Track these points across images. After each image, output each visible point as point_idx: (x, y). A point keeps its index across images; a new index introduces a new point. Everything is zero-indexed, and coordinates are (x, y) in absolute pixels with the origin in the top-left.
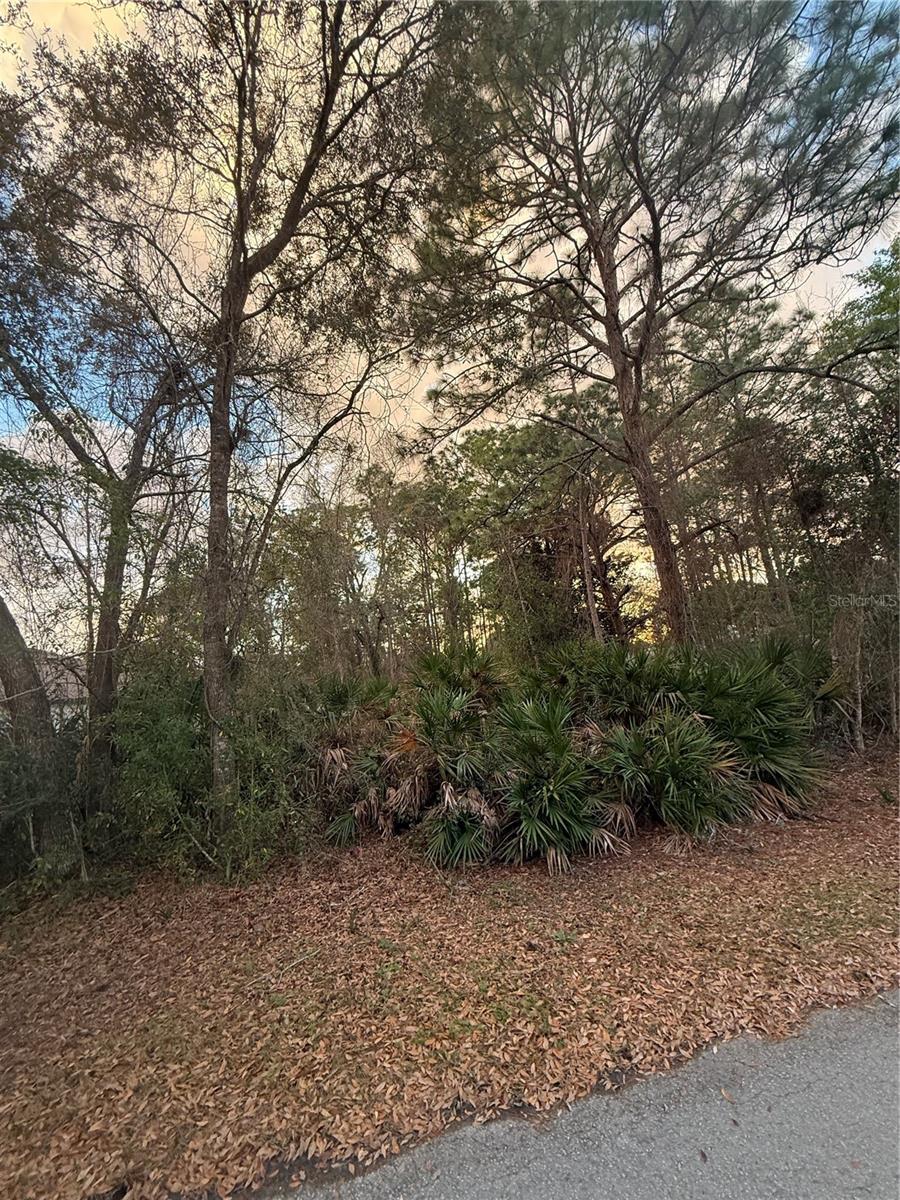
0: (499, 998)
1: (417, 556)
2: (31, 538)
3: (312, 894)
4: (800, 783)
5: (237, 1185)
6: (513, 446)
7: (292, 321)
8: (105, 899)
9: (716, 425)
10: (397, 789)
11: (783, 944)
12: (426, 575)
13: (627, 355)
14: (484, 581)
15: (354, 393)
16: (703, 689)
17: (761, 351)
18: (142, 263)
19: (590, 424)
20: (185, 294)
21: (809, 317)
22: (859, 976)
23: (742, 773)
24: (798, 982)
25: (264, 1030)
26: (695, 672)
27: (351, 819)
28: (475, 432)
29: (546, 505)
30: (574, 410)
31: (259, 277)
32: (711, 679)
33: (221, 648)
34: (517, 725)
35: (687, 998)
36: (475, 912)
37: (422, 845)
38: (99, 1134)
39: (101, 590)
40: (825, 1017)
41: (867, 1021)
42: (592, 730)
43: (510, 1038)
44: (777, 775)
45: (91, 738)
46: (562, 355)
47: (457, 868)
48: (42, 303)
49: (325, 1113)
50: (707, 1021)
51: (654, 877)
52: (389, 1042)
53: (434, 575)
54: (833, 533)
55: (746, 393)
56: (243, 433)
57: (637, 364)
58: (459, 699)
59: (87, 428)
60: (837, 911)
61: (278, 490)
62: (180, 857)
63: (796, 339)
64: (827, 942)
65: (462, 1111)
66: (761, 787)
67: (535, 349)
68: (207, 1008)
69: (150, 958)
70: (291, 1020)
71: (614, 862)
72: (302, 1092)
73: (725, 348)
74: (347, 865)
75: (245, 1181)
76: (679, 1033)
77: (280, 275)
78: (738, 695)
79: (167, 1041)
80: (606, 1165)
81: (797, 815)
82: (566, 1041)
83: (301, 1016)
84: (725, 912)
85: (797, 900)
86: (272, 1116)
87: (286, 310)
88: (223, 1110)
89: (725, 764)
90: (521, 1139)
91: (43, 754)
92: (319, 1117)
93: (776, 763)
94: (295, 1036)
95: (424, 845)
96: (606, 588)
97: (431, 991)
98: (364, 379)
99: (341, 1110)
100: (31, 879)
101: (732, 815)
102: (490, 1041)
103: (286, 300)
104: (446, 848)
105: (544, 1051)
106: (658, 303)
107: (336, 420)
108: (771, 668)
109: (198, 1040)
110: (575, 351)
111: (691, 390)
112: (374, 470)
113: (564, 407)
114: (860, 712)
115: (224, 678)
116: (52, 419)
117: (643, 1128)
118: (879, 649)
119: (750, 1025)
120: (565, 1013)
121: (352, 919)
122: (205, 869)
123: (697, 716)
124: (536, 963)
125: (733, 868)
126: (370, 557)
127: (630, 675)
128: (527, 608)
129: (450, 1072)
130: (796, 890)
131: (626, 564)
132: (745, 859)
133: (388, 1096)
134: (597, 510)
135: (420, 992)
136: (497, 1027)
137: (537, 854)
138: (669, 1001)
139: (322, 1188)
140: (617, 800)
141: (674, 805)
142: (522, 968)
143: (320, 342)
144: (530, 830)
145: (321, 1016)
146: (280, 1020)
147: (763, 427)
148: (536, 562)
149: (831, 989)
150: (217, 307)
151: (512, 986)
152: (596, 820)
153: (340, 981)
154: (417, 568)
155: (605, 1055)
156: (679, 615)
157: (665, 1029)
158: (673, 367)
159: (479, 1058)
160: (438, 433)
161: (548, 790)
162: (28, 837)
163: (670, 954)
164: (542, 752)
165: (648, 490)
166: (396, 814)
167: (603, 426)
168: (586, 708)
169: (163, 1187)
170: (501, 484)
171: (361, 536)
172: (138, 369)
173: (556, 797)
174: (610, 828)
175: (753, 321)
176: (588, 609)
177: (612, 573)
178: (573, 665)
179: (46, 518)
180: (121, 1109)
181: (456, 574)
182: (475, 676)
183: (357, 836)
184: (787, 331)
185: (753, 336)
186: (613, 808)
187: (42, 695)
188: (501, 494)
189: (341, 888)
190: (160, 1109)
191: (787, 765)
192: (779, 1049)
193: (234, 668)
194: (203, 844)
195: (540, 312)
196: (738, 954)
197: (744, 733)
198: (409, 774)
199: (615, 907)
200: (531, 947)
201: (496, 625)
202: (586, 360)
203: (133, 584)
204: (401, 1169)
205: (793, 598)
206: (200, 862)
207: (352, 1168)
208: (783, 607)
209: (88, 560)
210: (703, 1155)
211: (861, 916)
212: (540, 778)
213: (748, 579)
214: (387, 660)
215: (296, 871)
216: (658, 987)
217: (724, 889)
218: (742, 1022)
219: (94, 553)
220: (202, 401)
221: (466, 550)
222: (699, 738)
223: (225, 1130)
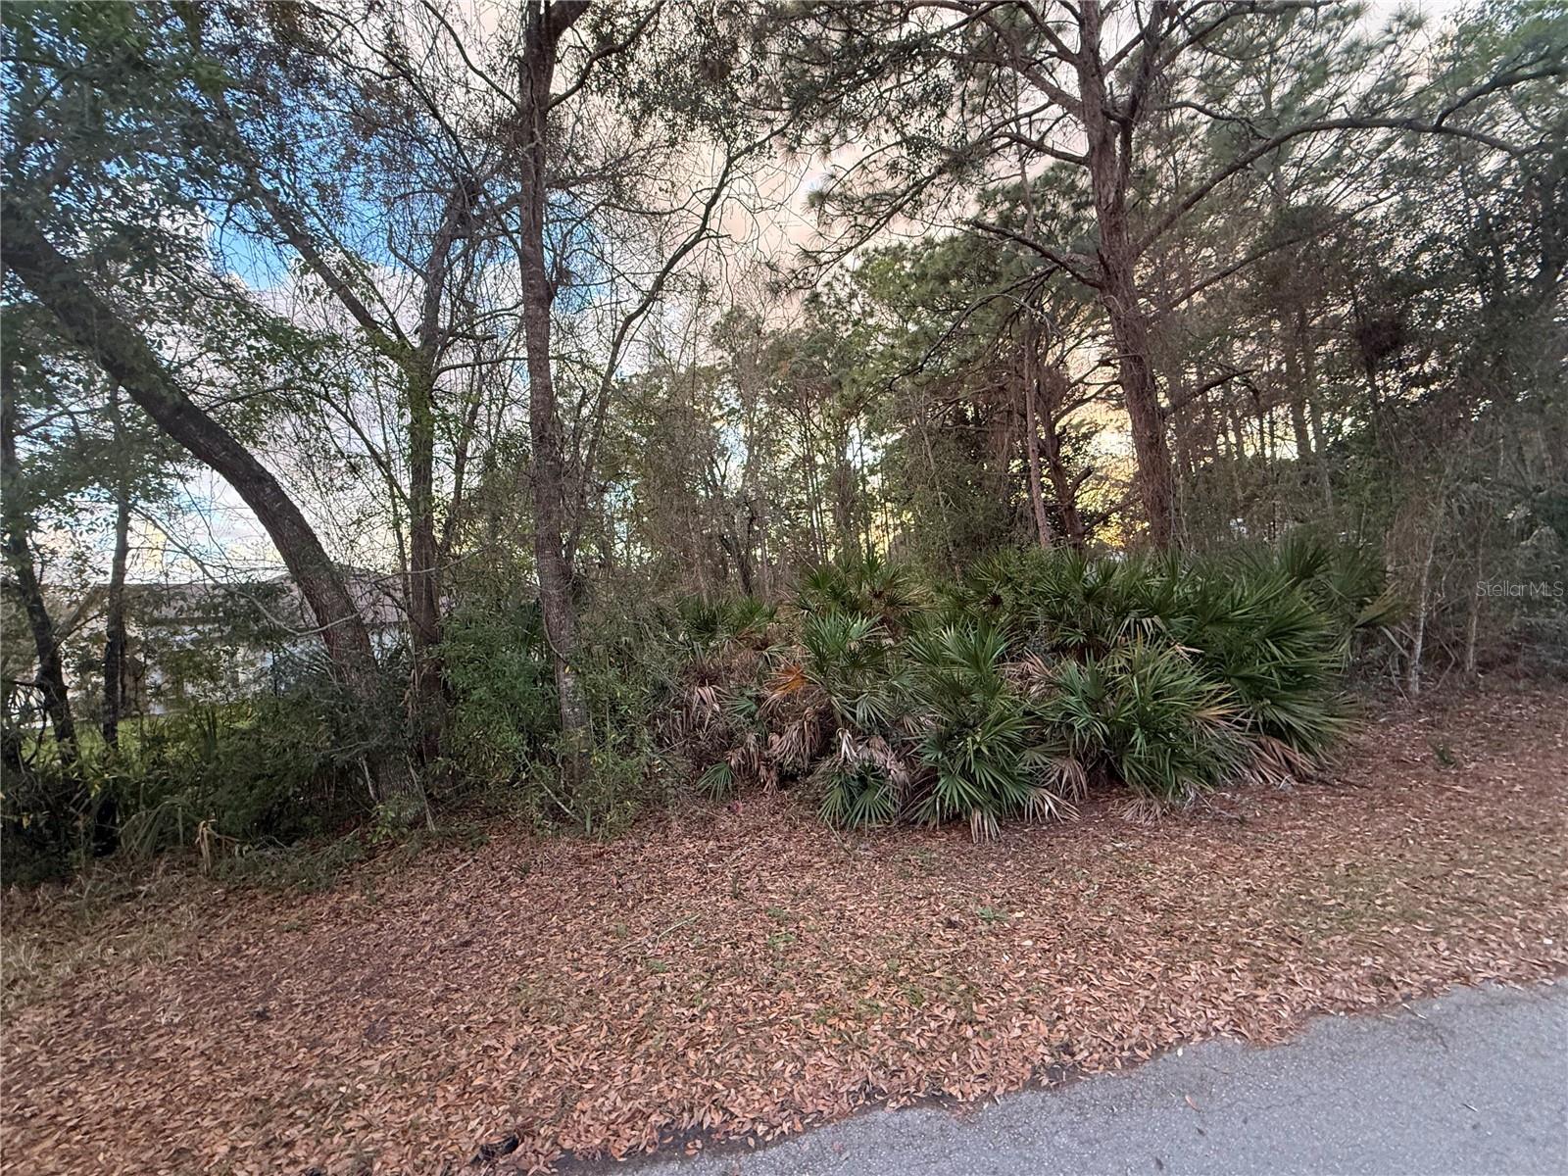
0: (912, 979)
1: (796, 434)
2: (319, 430)
3: (686, 852)
4: (1319, 736)
5: (631, 1148)
6: (930, 271)
7: (617, 100)
8: (456, 851)
9: (1241, 219)
10: (781, 736)
11: (1279, 937)
12: (808, 459)
13: (1110, 117)
14: (887, 465)
15: (709, 207)
16: (1193, 612)
17: (1327, 91)
18: (410, 32)
19: (1045, 229)
20: (471, 74)
21: (1416, 24)
22: (1377, 980)
23: (1238, 723)
24: (1295, 983)
25: (645, 997)
26: (1181, 591)
27: (727, 769)
28: (876, 250)
29: (977, 357)
30: (1022, 209)
31: (568, 33)
32: (1204, 601)
33: (559, 566)
34: (935, 659)
35: (1146, 993)
36: (881, 881)
37: (813, 802)
38: (483, 1089)
39: (407, 492)
40: (1327, 1025)
41: (1384, 1033)
42: (1035, 665)
43: (926, 1023)
44: (1289, 726)
45: (420, 671)
46: (1006, 123)
47: (858, 830)
48: (287, 102)
49: (719, 1086)
50: (1172, 1020)
51: (1109, 848)
52: (785, 1018)
53: (820, 459)
54: (1410, 382)
55: (1294, 165)
56: (564, 275)
57: (1126, 128)
58: (859, 626)
59: (365, 279)
60: (1357, 900)
61: (614, 355)
62: (534, 808)
63: (1388, 67)
64: (1339, 938)
65: (871, 1096)
66: (1263, 741)
67: (967, 116)
68: (581, 970)
69: (512, 915)
70: (674, 988)
71: (1057, 827)
72: (692, 1064)
73: (1267, 92)
74: (725, 822)
75: (638, 1145)
76: (1136, 1031)
77: (595, 28)
78: (1242, 621)
79: (541, 1002)
80: (1040, 1162)
81: (1312, 778)
82: (994, 1030)
83: (684, 985)
84: (1202, 895)
85: (1302, 885)
86: (661, 1085)
87: (608, 82)
88: (609, 1075)
89: (1213, 712)
90: (941, 1129)
91: (368, 691)
92: (712, 1090)
93: (1286, 710)
94: (680, 1006)
95: (817, 802)
96: (1057, 471)
97: (832, 967)
98: (722, 185)
99: (737, 1084)
100: (374, 826)
101: (1219, 775)
102: (903, 1025)
103: (607, 67)
104: (843, 805)
105: (967, 1040)
106: (1166, 23)
107: (686, 249)
108: (1294, 586)
109: (574, 1002)
110: (1029, 115)
111: (1205, 164)
112: (735, 315)
113: (1007, 205)
114: (1419, 643)
115: (565, 601)
116: (320, 268)
117: (1087, 1130)
118: (1461, 555)
119: (1227, 1028)
120: (993, 1000)
121: (735, 882)
122: (561, 820)
123: (1180, 649)
124: (957, 942)
125: (1216, 842)
126: (734, 436)
127: (1089, 595)
128: (947, 502)
129: (857, 1055)
130: (1303, 872)
131: (1087, 437)
132: (1233, 831)
133: (787, 1074)
134: (1050, 360)
135: (819, 967)
136: (911, 1011)
137: (958, 816)
138: (1126, 994)
139: (720, 1158)
140: (1066, 754)
141: (1140, 763)
142: (939, 947)
143: (656, 128)
144: (951, 789)
145: (707, 986)
146: (662, 988)
147: (1317, 219)
148: (960, 438)
149: (1340, 993)
150: (512, 86)
151: (928, 967)
152: (1036, 778)
153: (725, 949)
154: (797, 450)
155: (1041, 1049)
156: (1164, 509)
157: (1117, 1026)
158: (1180, 129)
159: (890, 1042)
160: (824, 258)
161: (974, 742)
162: (365, 782)
163: (1127, 941)
164: (967, 694)
165: (1129, 330)
166: (781, 765)
167: (1066, 230)
168: (1027, 638)
169: (555, 1143)
170: (912, 327)
171: (721, 407)
172: (418, 187)
173: (984, 749)
174: (1054, 790)
175: (1319, 39)
176: (1032, 501)
177: (1066, 450)
178: (1010, 580)
179: (333, 405)
180: (503, 1066)
181: (849, 456)
182: (878, 596)
183: (735, 788)
184: (1375, 52)
185: (1317, 66)
186: (1057, 764)
187: (358, 623)
188: (913, 343)
189: (720, 848)
190: (543, 1070)
191: (1302, 713)
192: (1264, 1057)
193: (576, 589)
194: (557, 794)
195: (977, 54)
196: (1216, 947)
197: (1245, 672)
198: (795, 718)
199: (1056, 882)
200: (951, 925)
201: (902, 523)
202: (1044, 127)
203: (444, 485)
204: (806, 1147)
205: (1336, 481)
206: (556, 814)
207: (752, 1142)
208: (1318, 494)
209: (387, 453)
210: (1160, 1164)
211: (1390, 908)
212: (964, 727)
213: (1268, 453)
214: (761, 572)
215: (665, 828)
216: (1110, 978)
217: (1203, 867)
218: (1217, 1024)
219: (393, 445)
220: (506, 232)
221: (863, 424)
222: (1181, 678)
223: (612, 1094)
